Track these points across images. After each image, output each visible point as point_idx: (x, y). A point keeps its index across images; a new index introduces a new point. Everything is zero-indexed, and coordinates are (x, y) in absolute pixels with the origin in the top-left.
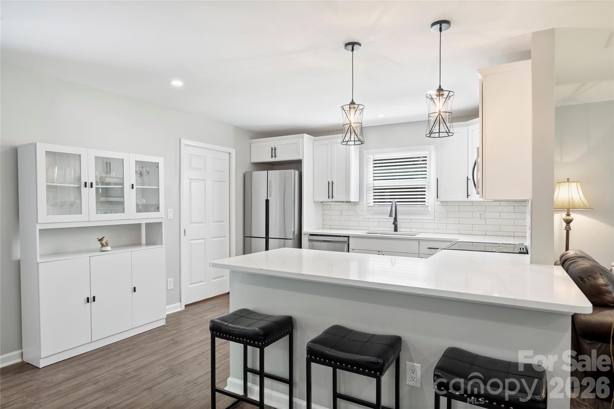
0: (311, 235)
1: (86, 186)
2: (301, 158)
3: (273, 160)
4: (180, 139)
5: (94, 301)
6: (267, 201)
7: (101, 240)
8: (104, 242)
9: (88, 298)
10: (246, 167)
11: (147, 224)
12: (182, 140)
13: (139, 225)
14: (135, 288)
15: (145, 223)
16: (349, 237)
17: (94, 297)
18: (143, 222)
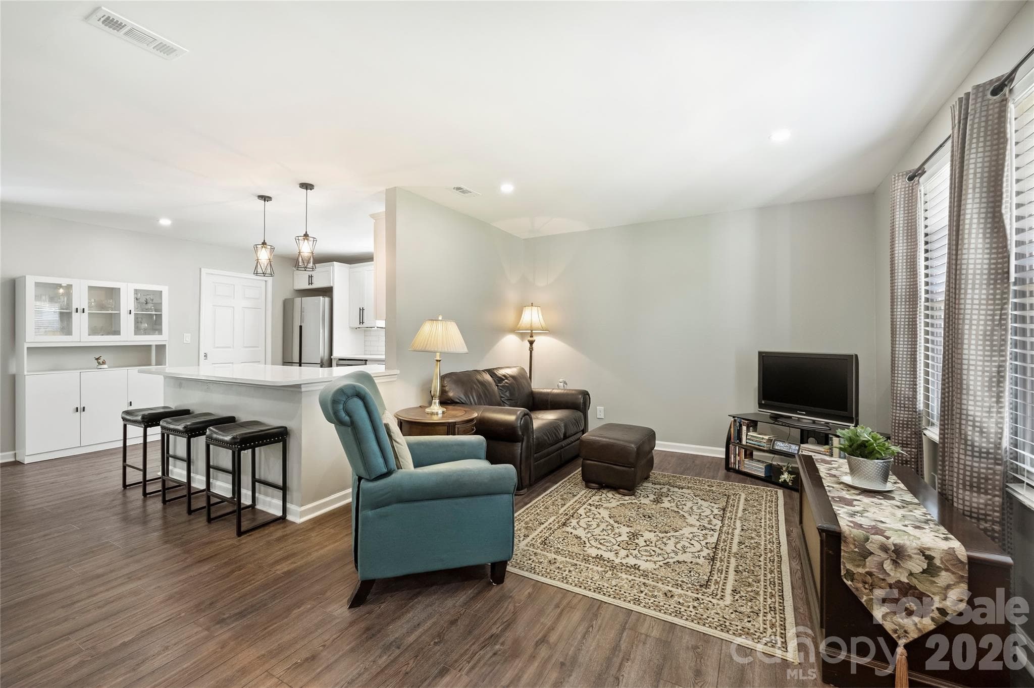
0: (340, 359)
1: (77, 312)
2: (332, 285)
3: (310, 287)
4: (200, 269)
5: (84, 411)
6: (301, 327)
7: (97, 359)
8: (101, 361)
9: (77, 408)
10: (288, 295)
11: (156, 346)
12: (202, 269)
13: (150, 346)
14: (131, 402)
15: (156, 345)
16: (367, 360)
17: (84, 408)
18: (154, 344)
